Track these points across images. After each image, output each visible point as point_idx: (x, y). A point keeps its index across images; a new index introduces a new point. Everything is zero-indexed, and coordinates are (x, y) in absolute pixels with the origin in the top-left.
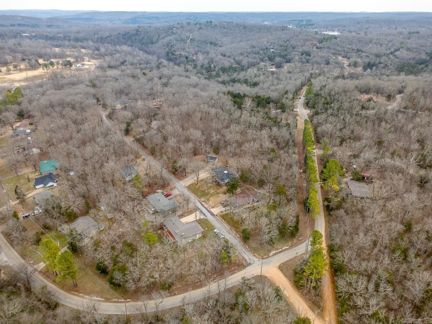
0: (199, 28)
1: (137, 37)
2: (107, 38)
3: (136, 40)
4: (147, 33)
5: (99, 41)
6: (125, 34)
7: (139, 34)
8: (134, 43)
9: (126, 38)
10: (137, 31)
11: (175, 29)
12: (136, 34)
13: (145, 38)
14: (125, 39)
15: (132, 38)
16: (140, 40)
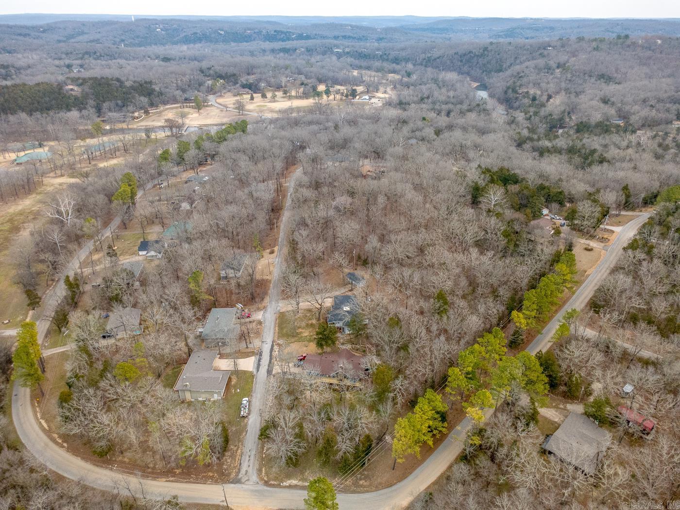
0: (594, 49)
1: (480, 59)
2: (435, 59)
3: (478, 65)
4: (499, 54)
5: (424, 63)
6: (465, 55)
7: (485, 55)
8: (472, 69)
9: (464, 61)
10: (486, 49)
11: (551, 48)
12: (482, 55)
13: (492, 62)
14: (461, 61)
15: (472, 61)
16: (484, 65)
